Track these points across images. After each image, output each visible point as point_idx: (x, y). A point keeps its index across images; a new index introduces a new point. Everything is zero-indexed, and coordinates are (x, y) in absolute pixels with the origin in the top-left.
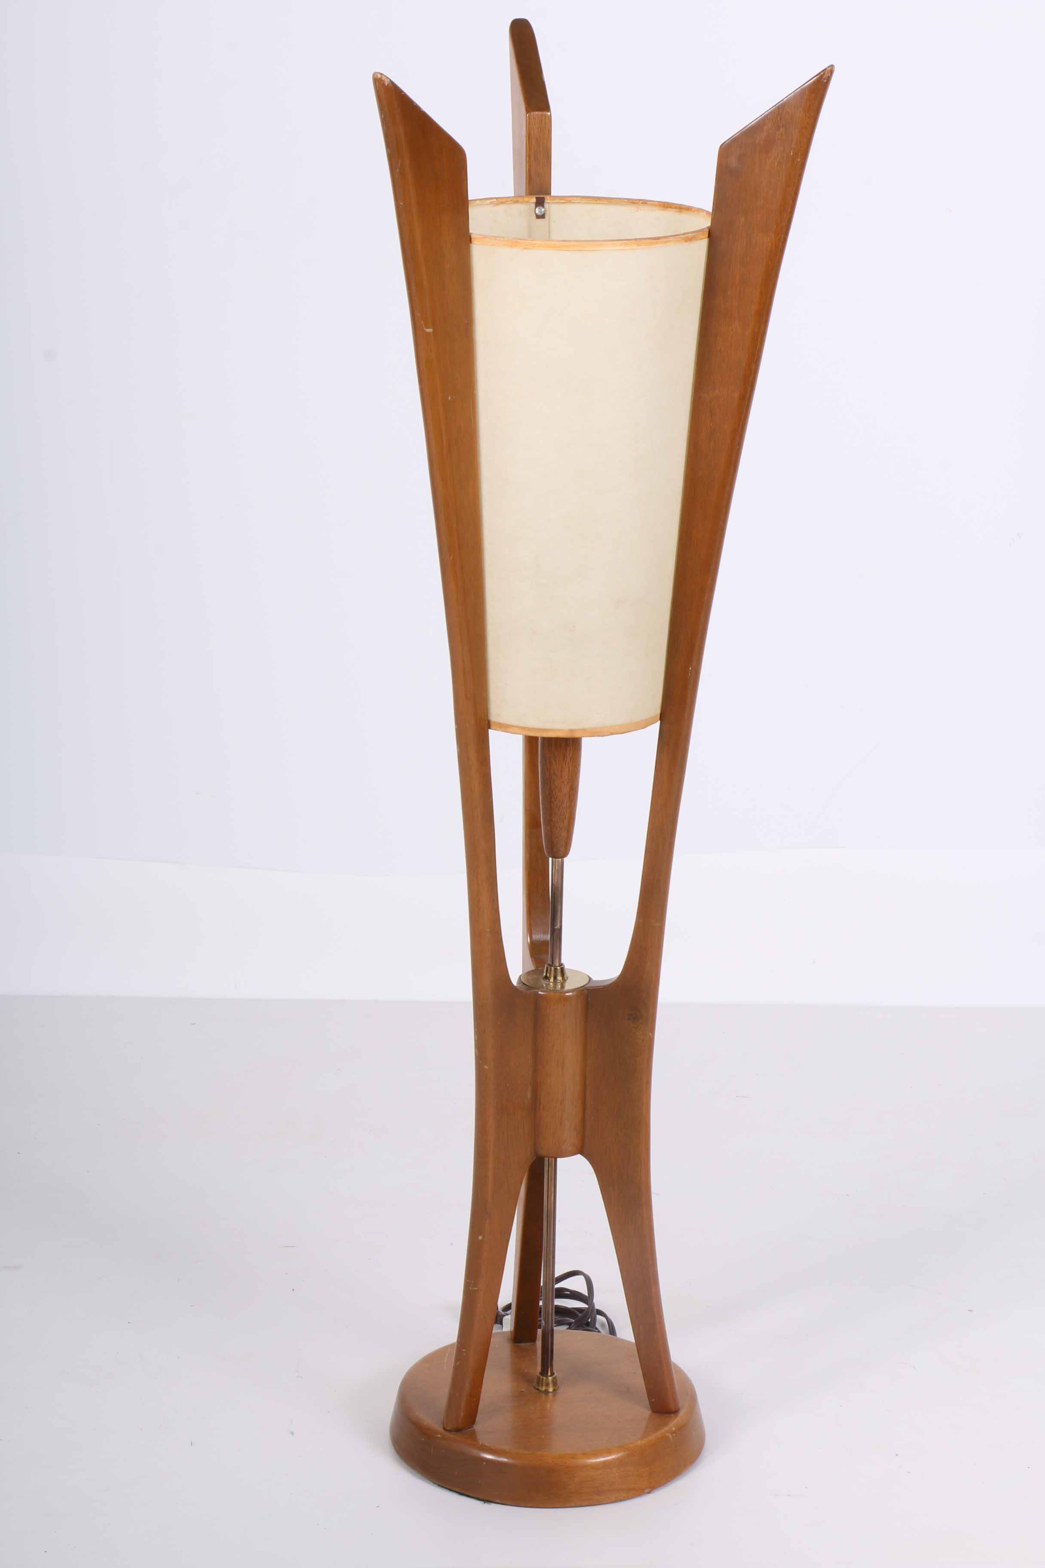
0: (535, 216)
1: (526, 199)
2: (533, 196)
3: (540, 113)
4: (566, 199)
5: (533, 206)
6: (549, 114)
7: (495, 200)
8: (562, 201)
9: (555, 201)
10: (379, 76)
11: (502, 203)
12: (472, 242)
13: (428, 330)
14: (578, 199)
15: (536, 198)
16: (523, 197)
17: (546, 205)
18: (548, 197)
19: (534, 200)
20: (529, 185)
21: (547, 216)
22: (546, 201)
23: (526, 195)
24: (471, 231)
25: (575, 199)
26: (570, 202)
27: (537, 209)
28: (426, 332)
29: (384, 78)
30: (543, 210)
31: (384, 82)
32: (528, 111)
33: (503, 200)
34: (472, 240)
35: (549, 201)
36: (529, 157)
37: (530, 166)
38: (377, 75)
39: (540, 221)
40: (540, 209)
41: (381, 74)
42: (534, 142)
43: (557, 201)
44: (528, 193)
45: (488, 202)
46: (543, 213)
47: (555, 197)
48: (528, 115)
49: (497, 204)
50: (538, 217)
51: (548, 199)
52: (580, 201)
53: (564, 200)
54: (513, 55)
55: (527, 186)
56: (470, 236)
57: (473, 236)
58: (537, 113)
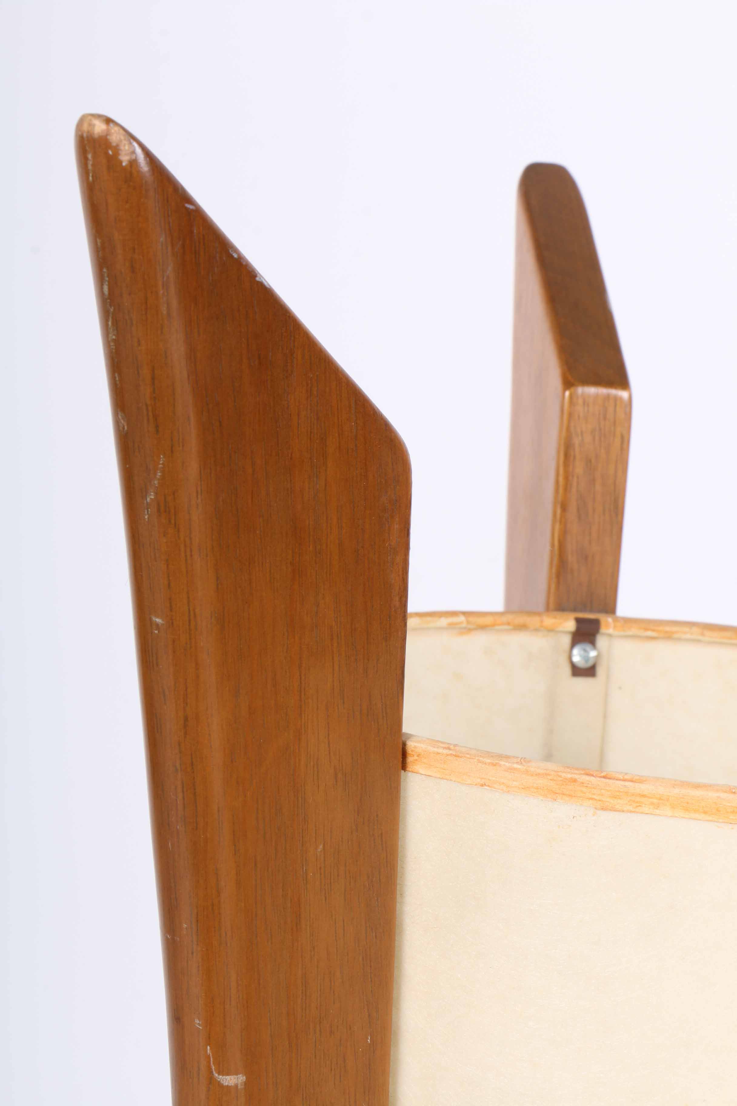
0: (567, 670)
1: (549, 621)
2: (566, 614)
3: (603, 391)
4: (661, 628)
5: (567, 640)
6: (624, 394)
7: (462, 618)
8: (649, 633)
9: (630, 633)
10: (99, 127)
11: (483, 628)
12: (410, 767)
13: (229, 1080)
14: (695, 629)
15: (578, 621)
16: (539, 614)
17: (601, 641)
18: (610, 620)
19: (571, 625)
20: (558, 583)
21: (600, 671)
22: (603, 630)
23: (548, 609)
24: (406, 728)
25: (686, 629)
26: (669, 637)
27: (576, 651)
28: (220, 1085)
29: (115, 137)
30: (593, 654)
31: (116, 150)
32: (568, 384)
33: (481, 621)
34: (410, 759)
35: (611, 631)
36: (564, 508)
37: (564, 533)
38: (91, 125)
39: (581, 682)
40: (585, 651)
41: (108, 121)
42: (579, 468)
43: (634, 631)
44: (552, 606)
45: (444, 622)
46: (590, 664)
47: (628, 621)
48: (567, 393)
49: (468, 630)
50: (577, 671)
51: (607, 622)
52: (700, 638)
53: (653, 630)
54: (528, 245)
55: (553, 586)
56: (404, 745)
57: (411, 745)
58: (592, 390)
